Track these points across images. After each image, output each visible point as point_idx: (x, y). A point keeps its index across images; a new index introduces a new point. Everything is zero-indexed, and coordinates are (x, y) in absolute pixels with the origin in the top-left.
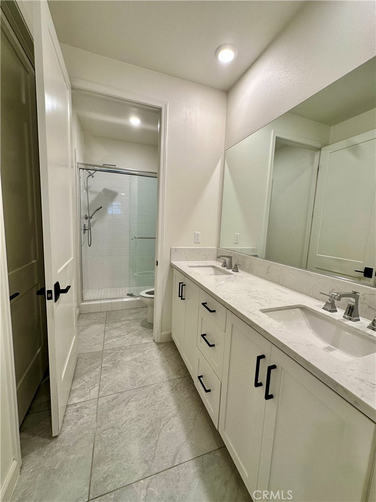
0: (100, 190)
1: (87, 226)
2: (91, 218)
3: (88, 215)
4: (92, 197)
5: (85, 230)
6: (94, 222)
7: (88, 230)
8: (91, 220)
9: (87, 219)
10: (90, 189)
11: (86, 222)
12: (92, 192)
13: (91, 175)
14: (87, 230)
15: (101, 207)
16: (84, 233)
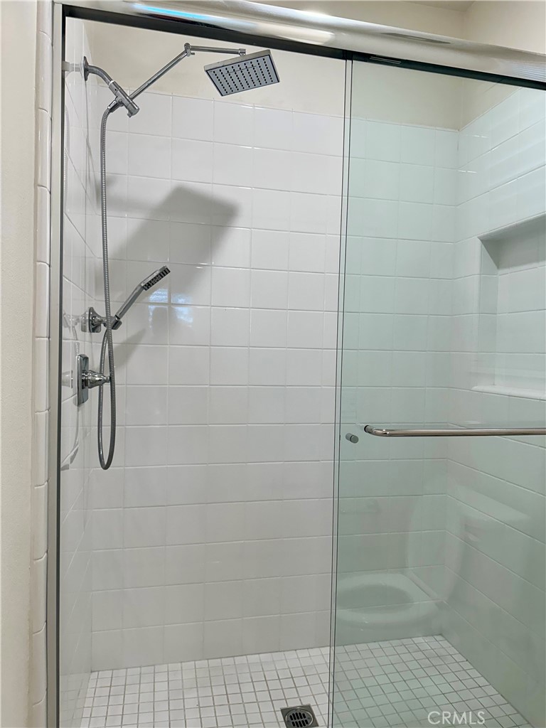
0: (157, 193)
1: (94, 364)
2: (116, 324)
3: (101, 312)
4: (123, 227)
5: (84, 384)
6: (131, 344)
7: (100, 383)
8: (118, 336)
9: (94, 327)
10: (113, 191)
11: (91, 346)
12: (128, 205)
13: (124, 103)
14: (94, 383)
15: (165, 272)
16: (80, 401)
